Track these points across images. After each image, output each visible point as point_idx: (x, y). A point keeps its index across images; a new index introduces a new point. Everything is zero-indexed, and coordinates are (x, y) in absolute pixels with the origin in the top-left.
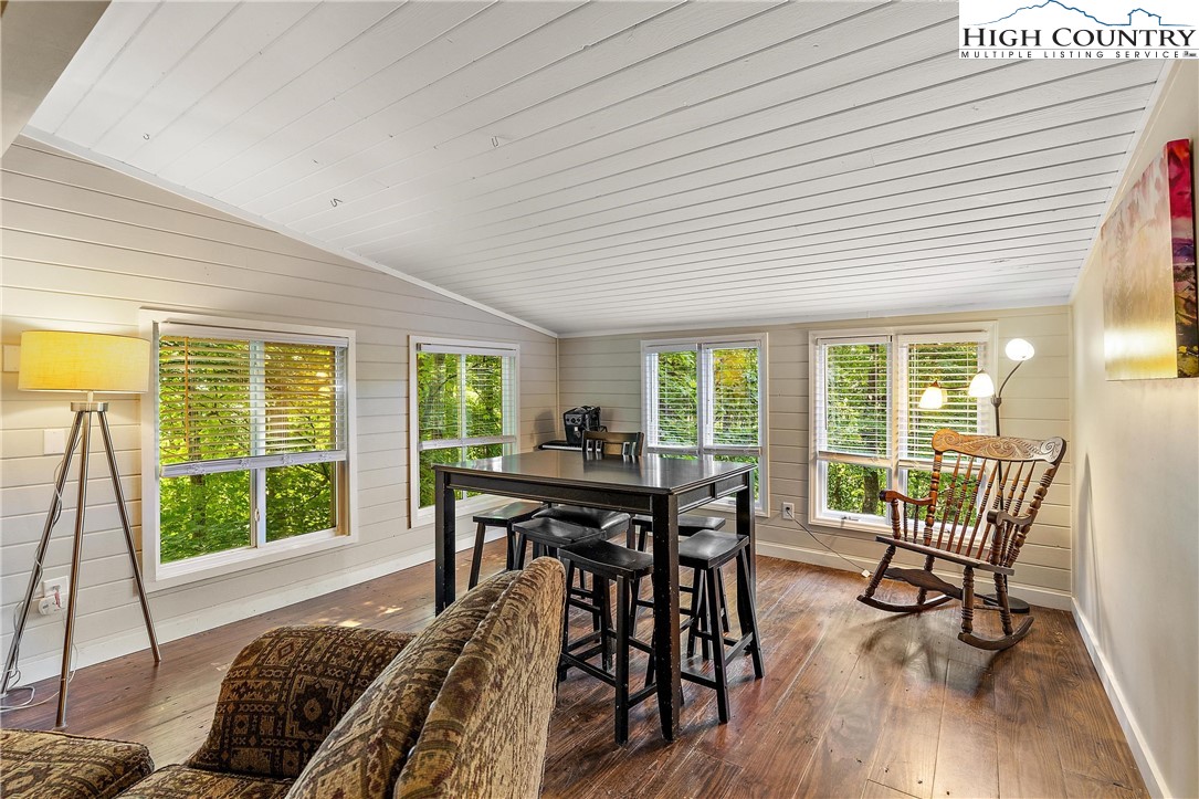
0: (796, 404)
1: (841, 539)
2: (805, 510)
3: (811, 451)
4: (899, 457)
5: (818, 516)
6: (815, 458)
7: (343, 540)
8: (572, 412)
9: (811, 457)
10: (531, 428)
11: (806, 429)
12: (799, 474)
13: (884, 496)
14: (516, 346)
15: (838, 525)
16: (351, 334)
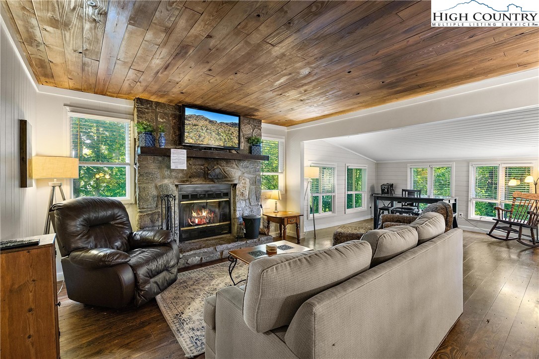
0: (465, 184)
1: (480, 224)
2: (467, 215)
3: (470, 197)
4: (501, 200)
5: (471, 217)
6: (471, 200)
7: (334, 214)
8: (384, 185)
9: (469, 200)
10: (369, 189)
11: (468, 191)
12: (465, 204)
13: (495, 209)
14: (367, 166)
15: (479, 220)
16: (336, 164)
